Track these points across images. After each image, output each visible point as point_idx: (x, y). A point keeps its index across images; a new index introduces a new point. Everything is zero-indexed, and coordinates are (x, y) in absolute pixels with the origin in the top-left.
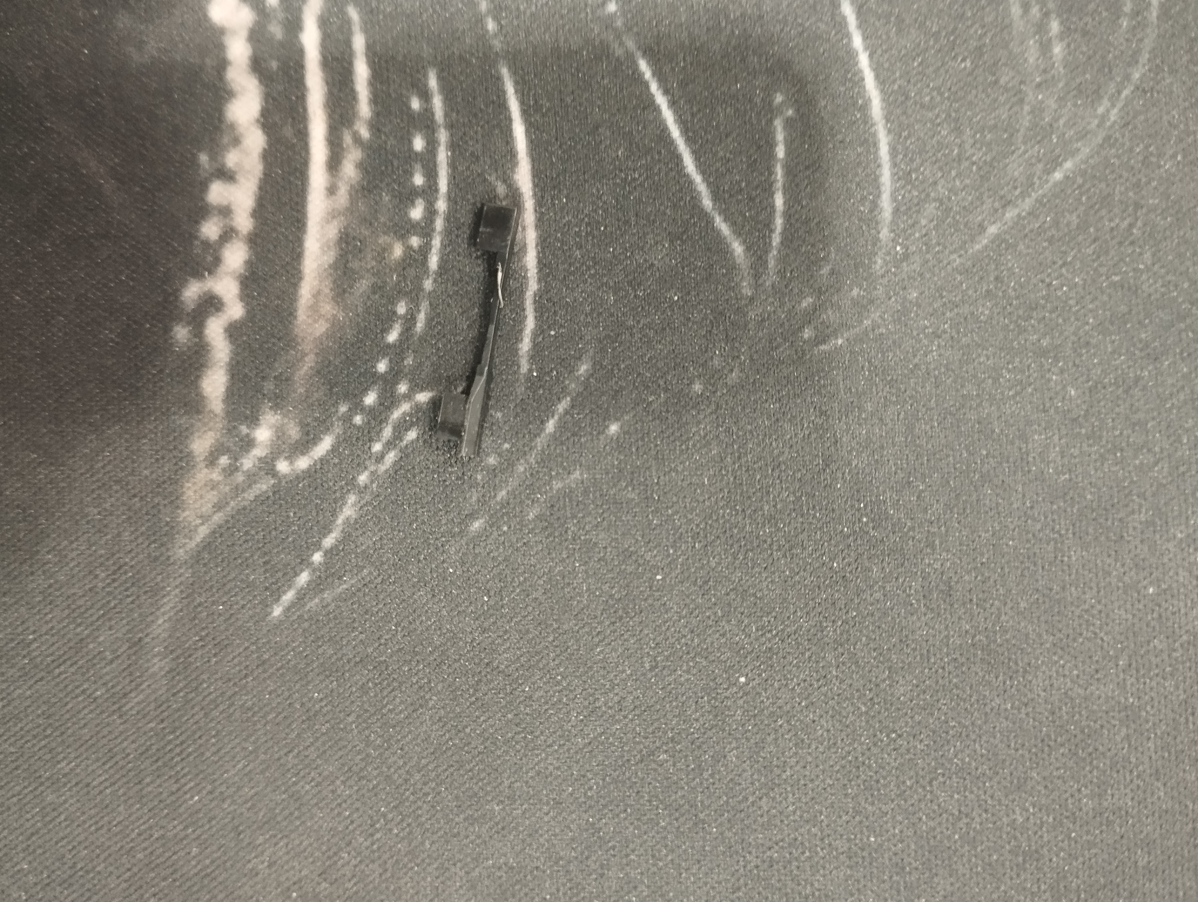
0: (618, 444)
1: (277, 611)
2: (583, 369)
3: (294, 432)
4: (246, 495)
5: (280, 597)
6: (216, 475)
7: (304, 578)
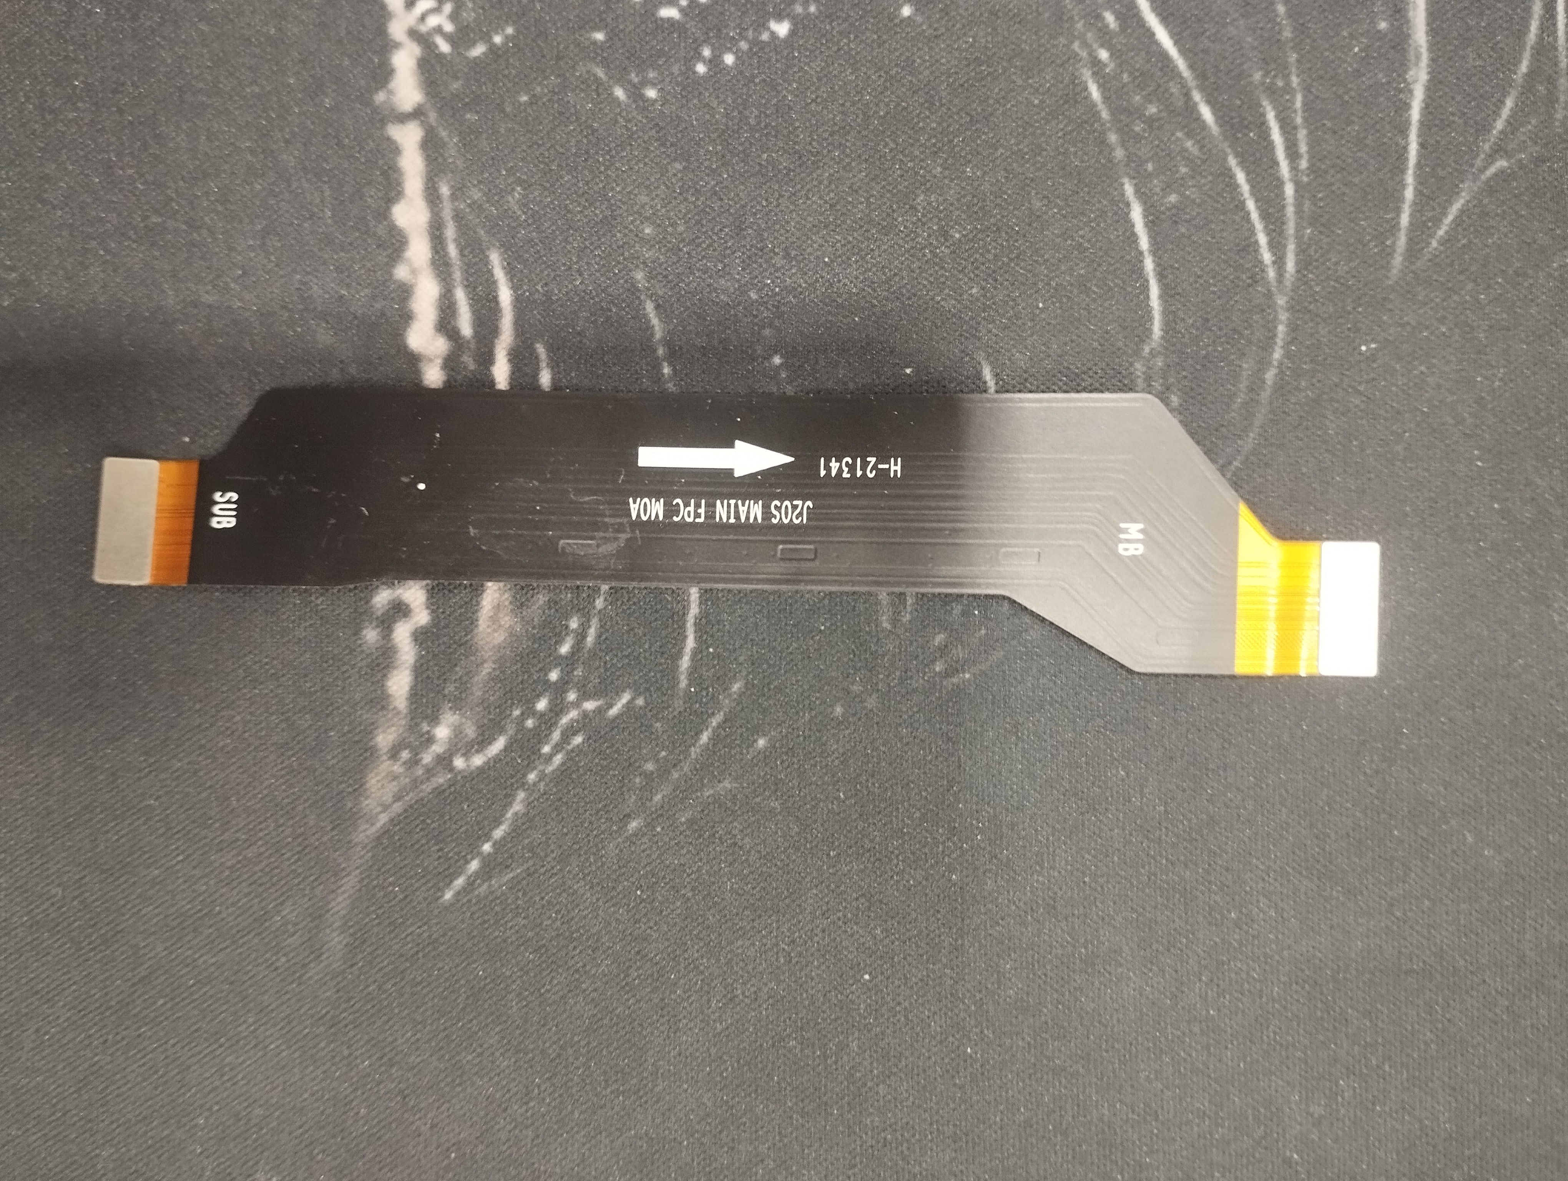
0: (766, 756)
1: (448, 895)
2: (736, 687)
3: (471, 731)
4: (424, 787)
5: (451, 881)
6: (397, 768)
7: (474, 865)
